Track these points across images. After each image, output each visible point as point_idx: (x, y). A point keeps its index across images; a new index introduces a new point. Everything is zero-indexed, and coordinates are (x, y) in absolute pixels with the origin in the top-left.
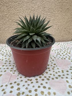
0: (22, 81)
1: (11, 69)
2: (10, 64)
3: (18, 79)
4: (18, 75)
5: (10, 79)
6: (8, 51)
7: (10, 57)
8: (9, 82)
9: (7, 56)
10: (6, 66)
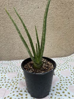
0: (14, 95)
1: (6, 85)
2: (5, 81)
3: (11, 93)
4: (11, 90)
5: (4, 94)
6: (4, 68)
7: (5, 73)
8: (3, 97)
9: (3, 73)
10: (2, 83)
